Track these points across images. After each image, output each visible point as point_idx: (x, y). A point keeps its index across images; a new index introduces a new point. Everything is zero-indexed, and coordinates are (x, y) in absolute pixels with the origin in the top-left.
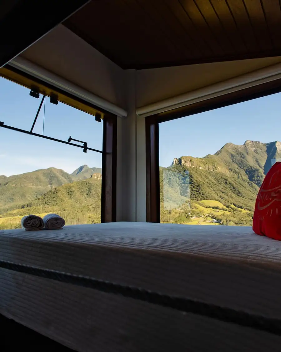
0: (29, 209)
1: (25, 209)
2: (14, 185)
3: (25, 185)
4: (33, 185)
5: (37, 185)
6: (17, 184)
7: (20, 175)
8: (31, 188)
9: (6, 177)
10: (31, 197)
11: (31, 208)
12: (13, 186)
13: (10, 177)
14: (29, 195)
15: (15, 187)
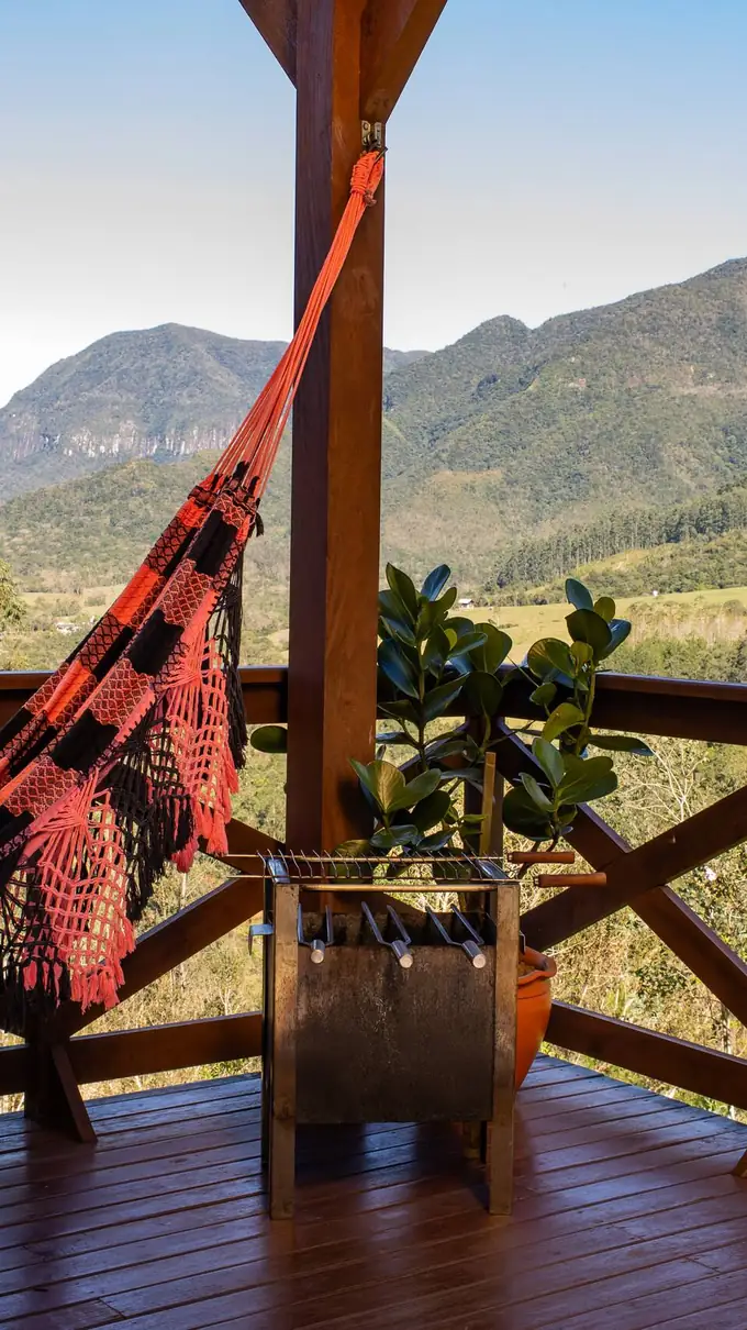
0: (712, 545)
1: (686, 545)
2: (580, 384)
3: (652, 379)
4: (701, 379)
5: (730, 380)
6: (596, 378)
7: (607, 309)
8: (693, 398)
9: (523, 329)
10: (694, 463)
11: (728, 536)
12: (575, 392)
13: (547, 326)
14: (683, 452)
15: (588, 400)
